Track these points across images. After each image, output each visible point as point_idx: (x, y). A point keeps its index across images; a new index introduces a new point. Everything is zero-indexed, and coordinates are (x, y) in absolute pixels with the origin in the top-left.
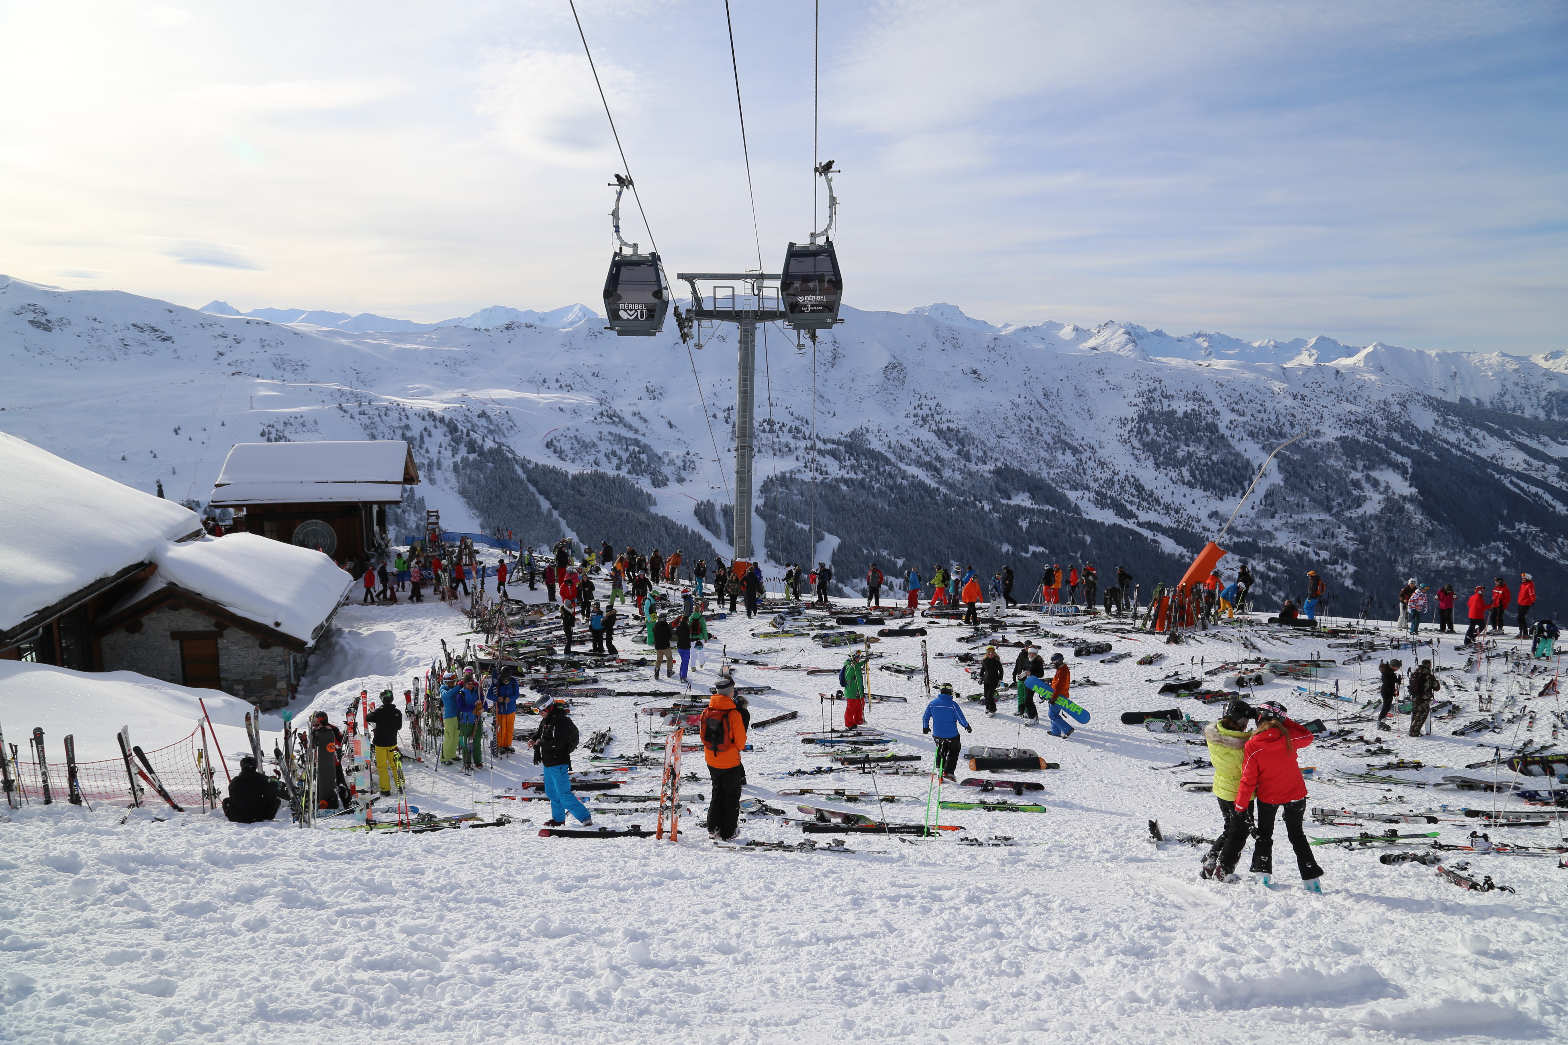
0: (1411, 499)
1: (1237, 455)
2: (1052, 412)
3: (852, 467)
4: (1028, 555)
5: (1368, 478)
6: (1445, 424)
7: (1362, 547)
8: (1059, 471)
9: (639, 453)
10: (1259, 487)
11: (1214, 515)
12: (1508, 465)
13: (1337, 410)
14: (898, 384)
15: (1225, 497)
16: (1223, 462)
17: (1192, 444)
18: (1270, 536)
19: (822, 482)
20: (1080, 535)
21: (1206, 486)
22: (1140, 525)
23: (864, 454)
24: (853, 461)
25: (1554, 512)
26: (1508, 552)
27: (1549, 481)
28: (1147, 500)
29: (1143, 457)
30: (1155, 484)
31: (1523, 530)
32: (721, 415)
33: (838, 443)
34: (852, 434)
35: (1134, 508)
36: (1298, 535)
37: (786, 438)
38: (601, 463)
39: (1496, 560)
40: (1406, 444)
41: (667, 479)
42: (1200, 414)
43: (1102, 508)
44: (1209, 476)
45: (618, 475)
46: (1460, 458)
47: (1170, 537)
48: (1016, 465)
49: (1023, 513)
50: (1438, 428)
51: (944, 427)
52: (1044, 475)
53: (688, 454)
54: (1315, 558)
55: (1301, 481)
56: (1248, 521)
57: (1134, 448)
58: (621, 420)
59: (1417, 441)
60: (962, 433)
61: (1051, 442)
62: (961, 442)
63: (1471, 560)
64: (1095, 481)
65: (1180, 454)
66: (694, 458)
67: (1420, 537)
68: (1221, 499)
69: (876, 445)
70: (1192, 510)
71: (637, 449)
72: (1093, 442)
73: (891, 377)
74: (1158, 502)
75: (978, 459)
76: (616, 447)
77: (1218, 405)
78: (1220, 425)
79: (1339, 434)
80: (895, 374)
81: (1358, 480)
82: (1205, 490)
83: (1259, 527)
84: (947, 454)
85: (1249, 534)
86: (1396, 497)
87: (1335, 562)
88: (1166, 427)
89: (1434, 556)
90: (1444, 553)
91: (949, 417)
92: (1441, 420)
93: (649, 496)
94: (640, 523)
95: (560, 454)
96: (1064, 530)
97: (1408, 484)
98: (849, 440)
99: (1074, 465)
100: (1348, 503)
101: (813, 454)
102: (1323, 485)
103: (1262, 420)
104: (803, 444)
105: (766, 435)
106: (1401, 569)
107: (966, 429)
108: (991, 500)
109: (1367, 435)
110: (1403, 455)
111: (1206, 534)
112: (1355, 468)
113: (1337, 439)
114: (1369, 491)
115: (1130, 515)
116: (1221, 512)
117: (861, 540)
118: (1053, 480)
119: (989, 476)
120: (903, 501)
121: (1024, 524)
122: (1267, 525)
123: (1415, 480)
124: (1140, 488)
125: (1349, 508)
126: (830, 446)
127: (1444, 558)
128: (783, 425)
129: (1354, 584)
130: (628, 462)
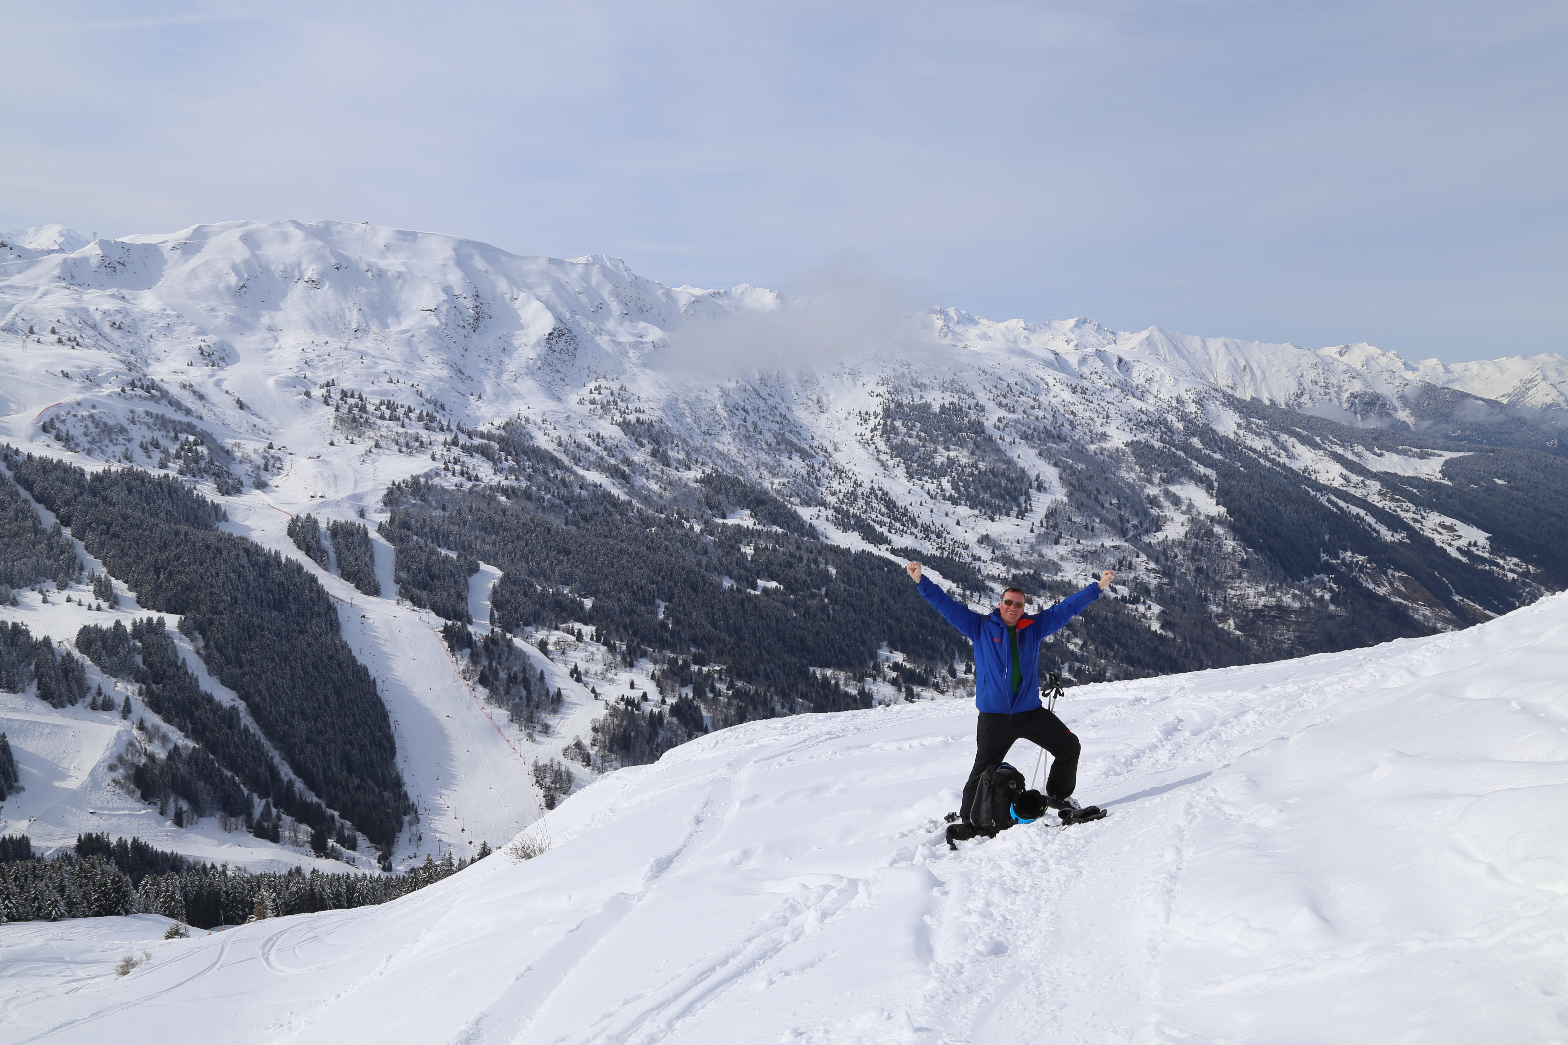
0: (1220, 521)
1: (1009, 462)
2: (771, 402)
3: (511, 470)
4: (758, 593)
5: (1167, 493)
6: (1248, 428)
7: (1166, 581)
8: (785, 480)
9: (196, 443)
10: (1041, 504)
11: (985, 540)
12: (1322, 479)
13: (1124, 408)
14: (566, 358)
15: (997, 517)
16: (992, 471)
17: (952, 447)
18: (1057, 568)
19: (471, 490)
20: (822, 566)
21: (974, 502)
22: (894, 552)
23: (526, 453)
24: (511, 463)
25: (1379, 537)
26: (1335, 586)
27: (1369, 500)
28: (900, 520)
29: (891, 463)
30: (910, 499)
31: (1348, 560)
32: (317, 393)
33: (490, 437)
34: (506, 426)
35: (884, 530)
36: (1089, 567)
37: (416, 429)
38: (135, 457)
39: (1322, 597)
40: (1208, 452)
41: (241, 484)
42: (961, 409)
43: (845, 530)
44: (976, 490)
45: (167, 476)
46: (1269, 470)
47: (933, 568)
48: (729, 471)
49: (745, 536)
50: (1241, 432)
51: (632, 418)
52: (766, 484)
53: (271, 447)
54: (1112, 595)
55: (1089, 496)
56: (1026, 547)
57: (879, 452)
58: (164, 394)
59: (1220, 449)
60: (657, 426)
61: (773, 441)
62: (656, 440)
63: (1294, 596)
64: (833, 494)
65: (939, 460)
66: (279, 454)
67: (1233, 568)
68: (993, 520)
69: (543, 442)
70: (958, 533)
71: (192, 438)
72: (826, 443)
73: (557, 348)
74: (914, 522)
75: (679, 462)
76: (158, 435)
77: (982, 397)
78: (986, 424)
79: (1130, 438)
80: (562, 344)
81: (1155, 497)
82: (971, 508)
83: (1041, 555)
84: (640, 456)
85: (1030, 565)
86: (1202, 518)
87: (1136, 601)
88: (918, 425)
89: (1251, 592)
90: (1262, 589)
91: (638, 405)
92: (1244, 424)
93: (216, 507)
94: (208, 547)
95: (67, 441)
96: (801, 559)
97: (1214, 501)
98: (503, 433)
99: (804, 472)
100: (1145, 526)
101: (456, 451)
102: (1115, 501)
103: (1037, 418)
104: (440, 437)
105: (386, 423)
106: (1214, 608)
107: (661, 421)
108: (700, 518)
109: (1162, 440)
110: (1206, 466)
111: (977, 564)
112: (1150, 481)
113: (1127, 444)
114: (1169, 511)
115: (880, 540)
116: (993, 536)
117: (531, 573)
118: (778, 492)
119: (695, 485)
120: (585, 519)
121: (749, 550)
122: (1051, 553)
123: (1223, 496)
124: (890, 504)
125: (1147, 532)
126: (477, 441)
127: (1263, 595)
128: (410, 410)
129: (1162, 627)
130: (178, 456)
